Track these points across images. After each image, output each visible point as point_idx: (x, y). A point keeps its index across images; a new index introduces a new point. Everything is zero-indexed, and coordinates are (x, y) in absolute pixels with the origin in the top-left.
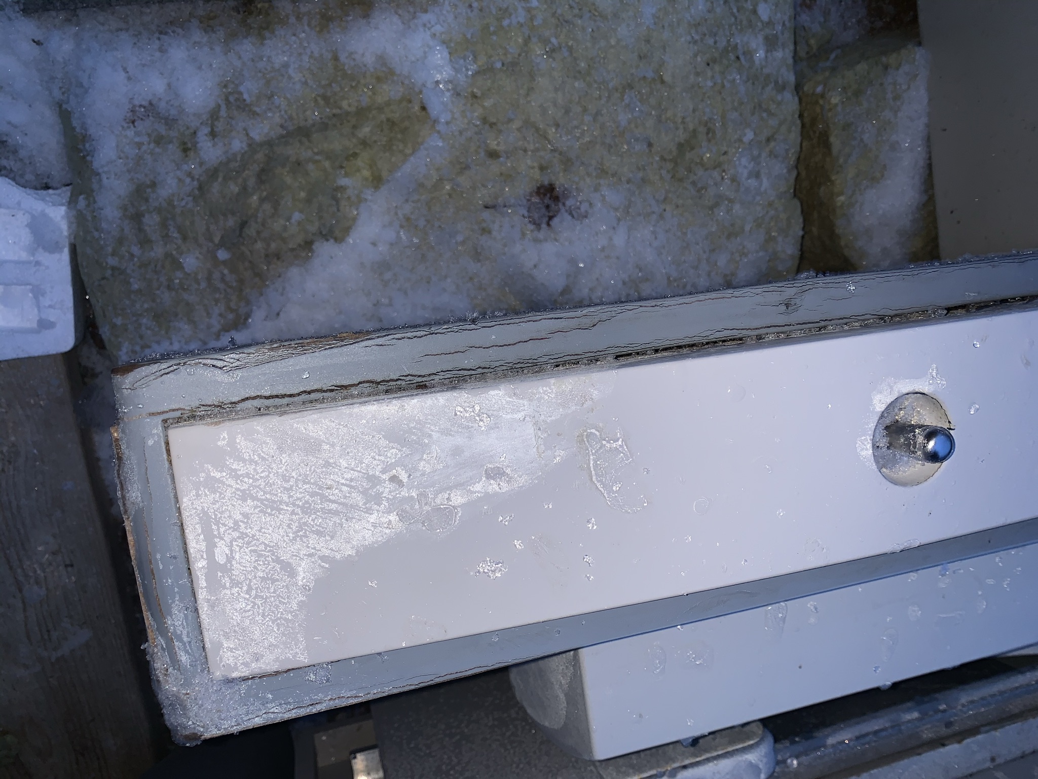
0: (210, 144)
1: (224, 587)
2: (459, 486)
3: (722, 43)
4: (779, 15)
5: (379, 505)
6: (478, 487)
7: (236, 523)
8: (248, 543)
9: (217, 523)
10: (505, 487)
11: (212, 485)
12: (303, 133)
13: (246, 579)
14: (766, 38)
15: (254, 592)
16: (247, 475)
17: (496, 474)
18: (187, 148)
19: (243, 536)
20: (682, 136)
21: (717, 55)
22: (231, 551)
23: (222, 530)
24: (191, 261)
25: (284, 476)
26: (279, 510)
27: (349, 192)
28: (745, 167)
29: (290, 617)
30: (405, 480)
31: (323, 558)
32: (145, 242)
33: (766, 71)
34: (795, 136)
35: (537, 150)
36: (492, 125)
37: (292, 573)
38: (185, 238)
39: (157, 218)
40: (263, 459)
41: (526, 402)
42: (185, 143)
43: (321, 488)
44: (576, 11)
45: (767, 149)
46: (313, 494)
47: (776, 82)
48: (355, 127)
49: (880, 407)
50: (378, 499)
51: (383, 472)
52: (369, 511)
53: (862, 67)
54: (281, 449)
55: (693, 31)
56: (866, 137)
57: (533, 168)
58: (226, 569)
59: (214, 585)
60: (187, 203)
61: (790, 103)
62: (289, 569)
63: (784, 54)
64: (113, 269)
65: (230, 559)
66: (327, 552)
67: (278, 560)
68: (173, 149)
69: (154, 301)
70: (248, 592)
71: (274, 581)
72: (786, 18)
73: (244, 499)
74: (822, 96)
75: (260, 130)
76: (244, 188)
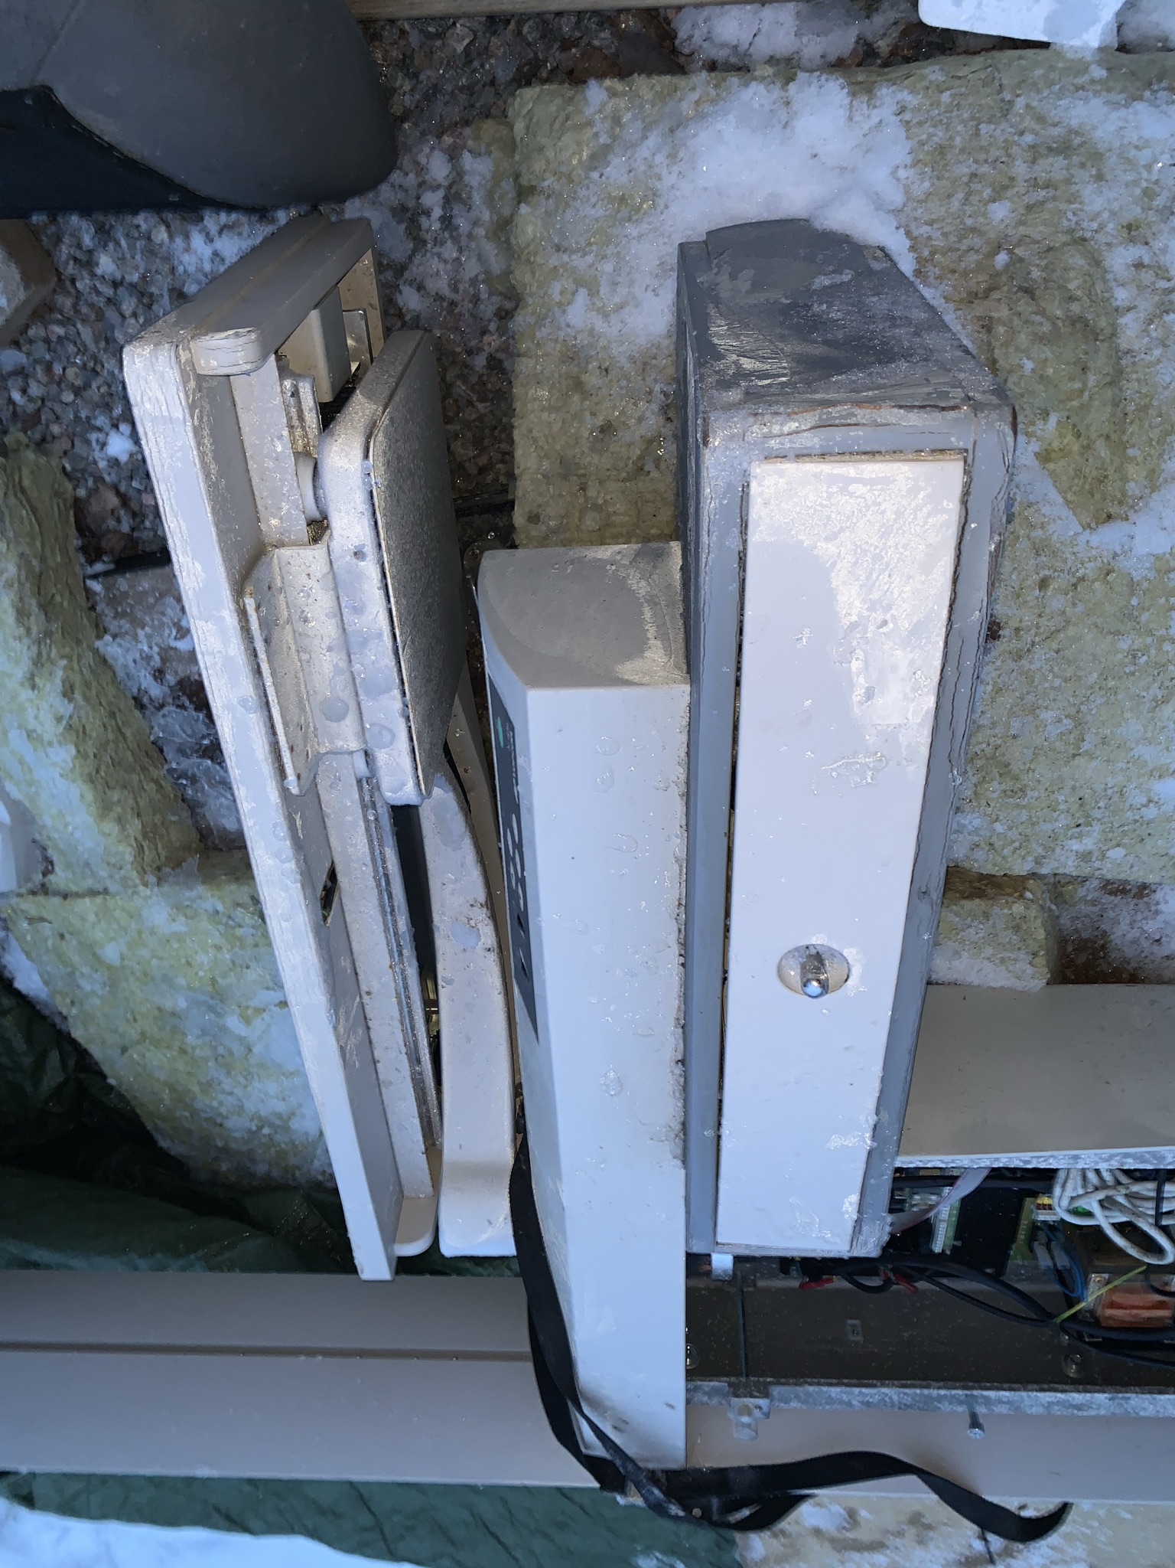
0: (1129, 261)
1: (828, 487)
2: (866, 667)
3: (1097, 814)
4: (1109, 866)
5: (867, 609)
6: (861, 680)
7: (880, 504)
8: (861, 511)
9: (882, 490)
10: (856, 699)
11: (913, 491)
12: (1116, 379)
13: (832, 505)
14: (1090, 853)
15: (819, 508)
16: (915, 518)
17: (869, 694)
18: (1132, 231)
19: (868, 508)
20: (1015, 767)
21: (1087, 807)
22: (857, 497)
23: (876, 493)
24: (1000, 212)
25: (908, 545)
26: (881, 538)
27: (1040, 424)
28: (971, 823)
29: (793, 532)
30: (881, 630)
31: (834, 564)
32: (1035, 153)
33: (1058, 850)
34: (988, 869)
35: (1038, 627)
36: (1075, 586)
37: (827, 539)
38: (1029, 208)
39: (1058, 175)
40: (925, 532)
41: (919, 721)
42: (1137, 228)
43: (892, 570)
44: (1167, 683)
45: (982, 843)
46: (888, 564)
47: (1044, 857)
48: (1108, 437)
49: (845, 953)
50: (872, 609)
51: (893, 616)
52: (864, 601)
53: (1041, 935)
54: (929, 546)
55: (1115, 789)
56: (972, 931)
57: (1021, 621)
58: (844, 490)
59: (832, 480)
60: (1069, 220)
61: (1021, 867)
62: (832, 537)
63: (1070, 866)
64: (1011, 103)
65: (851, 495)
66: (838, 567)
67: (842, 530)
68: (1135, 212)
69: (962, 150)
70: (821, 505)
71: (825, 525)
72: (1104, 872)
73: (897, 513)
74: (1021, 896)
75: (1130, 327)
76: (1072, 299)
